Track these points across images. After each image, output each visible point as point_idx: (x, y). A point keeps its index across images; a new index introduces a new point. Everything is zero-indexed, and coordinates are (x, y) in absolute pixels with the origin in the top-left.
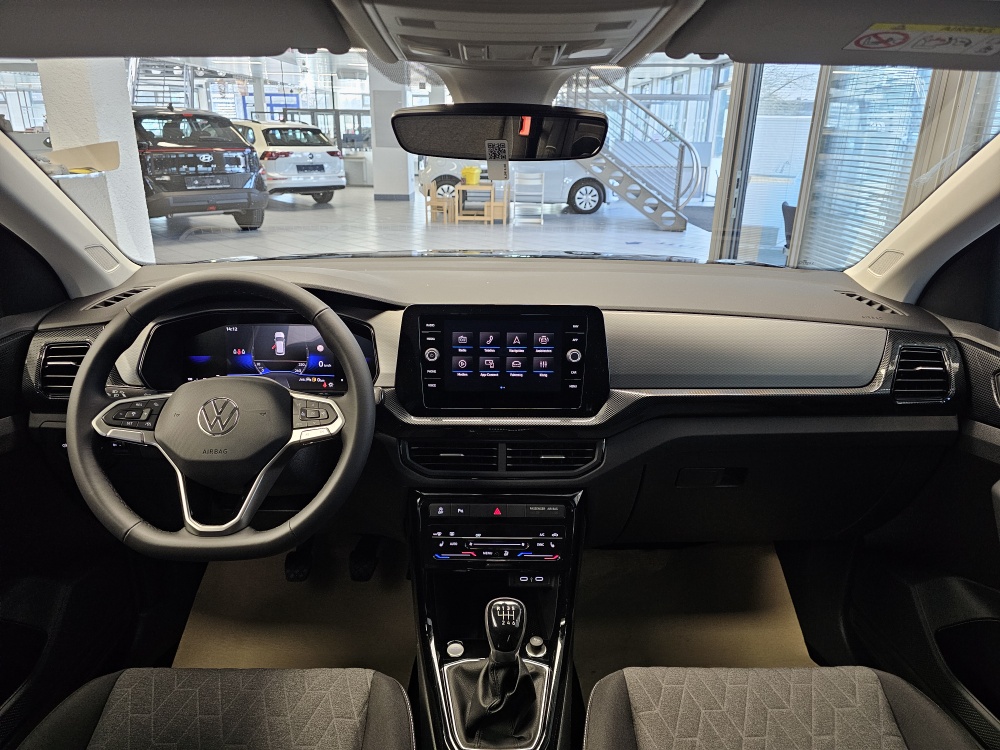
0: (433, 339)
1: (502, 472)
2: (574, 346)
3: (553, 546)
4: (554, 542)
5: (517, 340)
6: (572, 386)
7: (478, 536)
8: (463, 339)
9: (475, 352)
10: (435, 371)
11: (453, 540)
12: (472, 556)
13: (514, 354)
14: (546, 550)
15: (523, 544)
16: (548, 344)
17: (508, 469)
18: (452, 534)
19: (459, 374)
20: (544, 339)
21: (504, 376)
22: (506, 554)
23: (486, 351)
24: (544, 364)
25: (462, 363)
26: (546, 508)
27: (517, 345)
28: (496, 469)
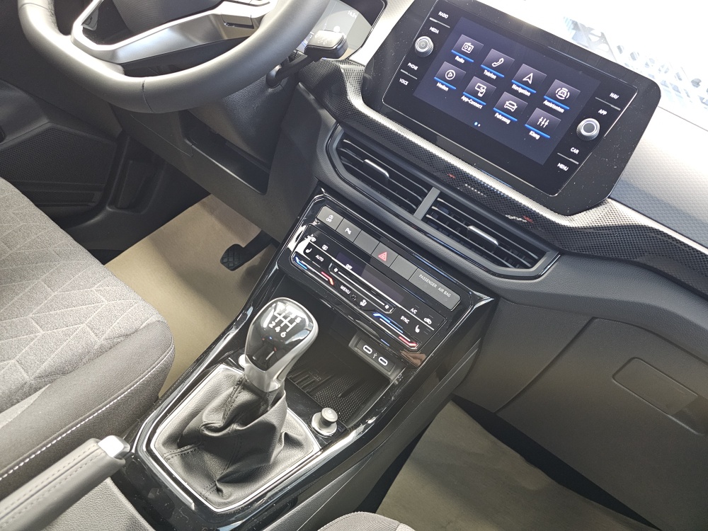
0: (437, 32)
1: (417, 218)
2: (598, 118)
3: (417, 330)
4: (422, 327)
5: (529, 78)
6: (561, 166)
7: (348, 267)
8: (468, 47)
9: (473, 68)
10: (416, 68)
11: (322, 254)
12: (328, 282)
13: (515, 93)
14: (408, 330)
15: (387, 307)
16: (564, 102)
17: (425, 219)
18: (325, 247)
19: (439, 85)
20: (563, 92)
21: (488, 112)
22: (363, 303)
23: (486, 73)
24: (544, 122)
25: (451, 73)
26: (438, 287)
27: (526, 83)
28: (412, 211)
